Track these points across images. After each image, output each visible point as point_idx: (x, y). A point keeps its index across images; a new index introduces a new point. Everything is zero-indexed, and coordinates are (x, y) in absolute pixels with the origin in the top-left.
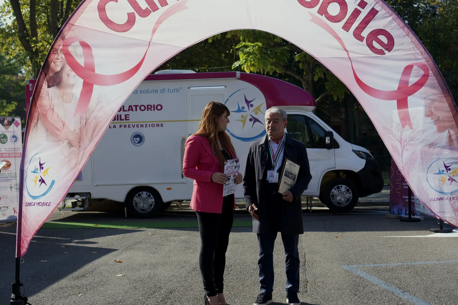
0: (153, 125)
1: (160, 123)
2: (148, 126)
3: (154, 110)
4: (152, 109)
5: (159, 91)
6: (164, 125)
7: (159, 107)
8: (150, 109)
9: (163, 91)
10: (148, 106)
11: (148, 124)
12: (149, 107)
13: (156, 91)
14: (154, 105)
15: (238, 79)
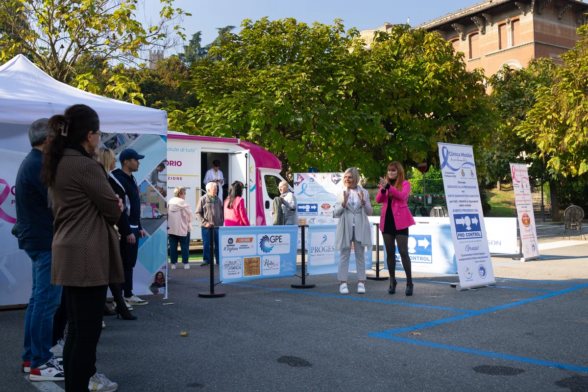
0: (174, 178)
1: (180, 177)
2: (170, 178)
3: (175, 165)
4: (174, 164)
5: (180, 150)
6: (182, 179)
7: (179, 164)
8: (172, 164)
9: (183, 150)
10: (170, 161)
11: (170, 177)
12: (172, 162)
13: (177, 150)
14: (175, 162)
15: (238, 145)
